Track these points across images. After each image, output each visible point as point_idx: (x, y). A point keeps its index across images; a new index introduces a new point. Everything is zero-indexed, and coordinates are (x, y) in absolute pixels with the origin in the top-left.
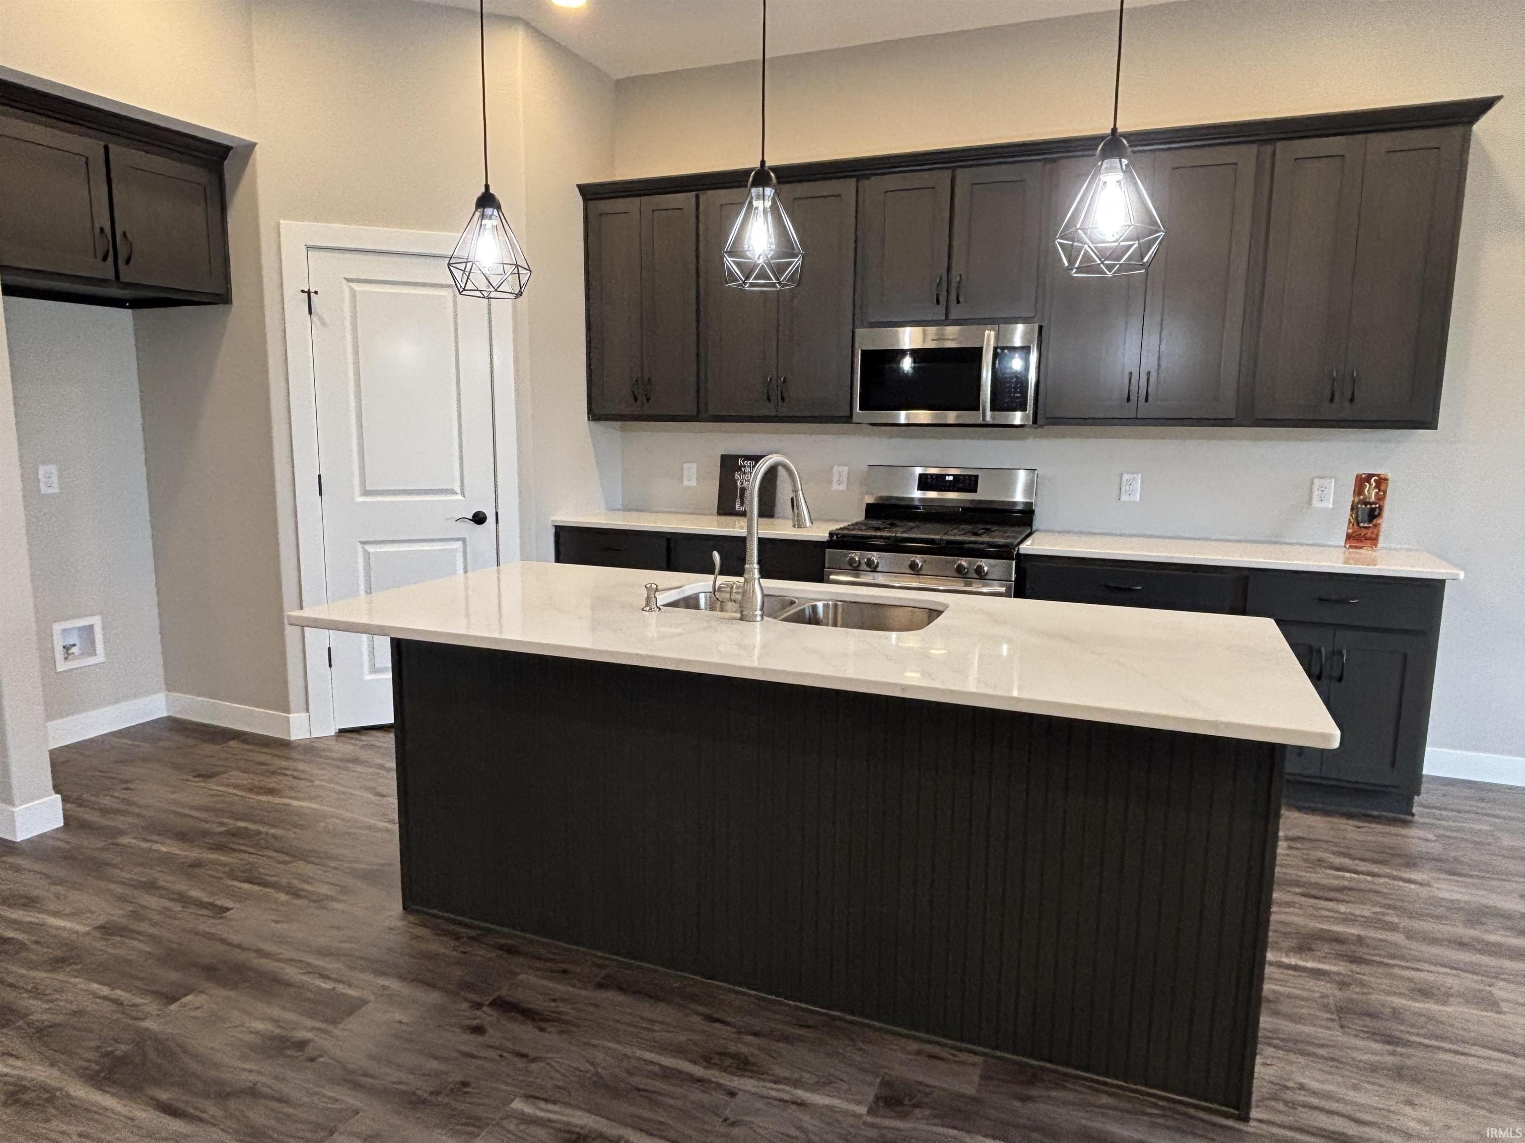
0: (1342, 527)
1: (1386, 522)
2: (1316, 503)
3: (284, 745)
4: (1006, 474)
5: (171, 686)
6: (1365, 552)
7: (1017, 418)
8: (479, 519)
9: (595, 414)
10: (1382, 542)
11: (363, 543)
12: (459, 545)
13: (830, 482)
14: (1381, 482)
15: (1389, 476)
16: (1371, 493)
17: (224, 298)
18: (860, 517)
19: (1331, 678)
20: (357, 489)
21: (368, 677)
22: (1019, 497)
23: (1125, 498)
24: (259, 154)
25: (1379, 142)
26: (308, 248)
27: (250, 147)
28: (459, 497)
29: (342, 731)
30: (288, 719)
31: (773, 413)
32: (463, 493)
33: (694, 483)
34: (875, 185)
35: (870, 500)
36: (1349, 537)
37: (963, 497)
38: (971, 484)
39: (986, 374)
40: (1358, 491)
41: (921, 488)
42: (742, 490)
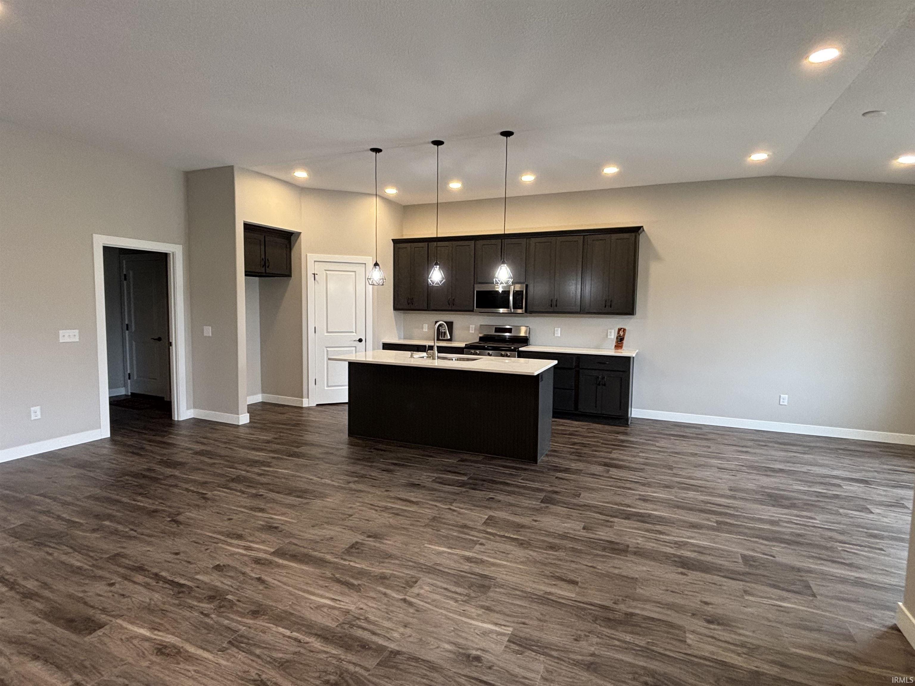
0: (614, 344)
1: (625, 342)
2: (609, 337)
3: (301, 408)
4: (518, 328)
5: (263, 392)
6: (619, 351)
7: (519, 311)
8: (360, 340)
9: (395, 309)
10: (624, 348)
11: (327, 347)
12: (354, 348)
13: (469, 330)
14: (624, 330)
15: (626, 329)
16: (621, 333)
17: (290, 276)
18: (478, 340)
19: (602, 385)
20: (325, 331)
21: (326, 388)
22: (522, 334)
23: (556, 335)
24: (302, 236)
25: (615, 236)
26: (315, 261)
27: (299, 234)
29: (317, 405)
30: (302, 401)
31: (450, 308)
32: (356, 333)
33: (427, 330)
34: (480, 243)
35: (481, 335)
36: (616, 346)
37: (507, 334)
38: (509, 330)
39: (511, 298)
40: (618, 333)
41: (496, 332)
42: (442, 332)
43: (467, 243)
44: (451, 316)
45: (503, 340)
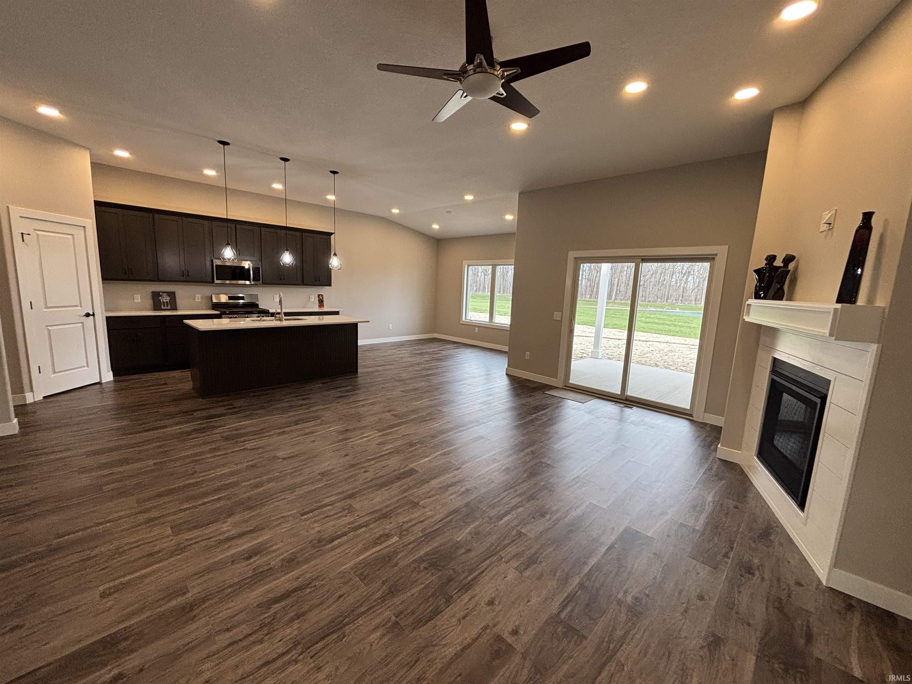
0: (317, 304)
2: (311, 300)
6: (322, 308)
7: (257, 283)
8: (88, 315)
11: (47, 326)
12: (82, 324)
13: (195, 299)
14: (322, 296)
15: (325, 294)
16: (321, 297)
20: (43, 307)
21: (53, 375)
23: (275, 300)
28: (79, 308)
31: (184, 279)
32: (81, 307)
33: (139, 301)
34: (215, 223)
36: (319, 306)
37: (241, 301)
38: (242, 298)
39: (251, 272)
40: (319, 297)
41: (229, 299)
42: (164, 302)
43: (201, 221)
44: (172, 286)
45: (237, 306)
